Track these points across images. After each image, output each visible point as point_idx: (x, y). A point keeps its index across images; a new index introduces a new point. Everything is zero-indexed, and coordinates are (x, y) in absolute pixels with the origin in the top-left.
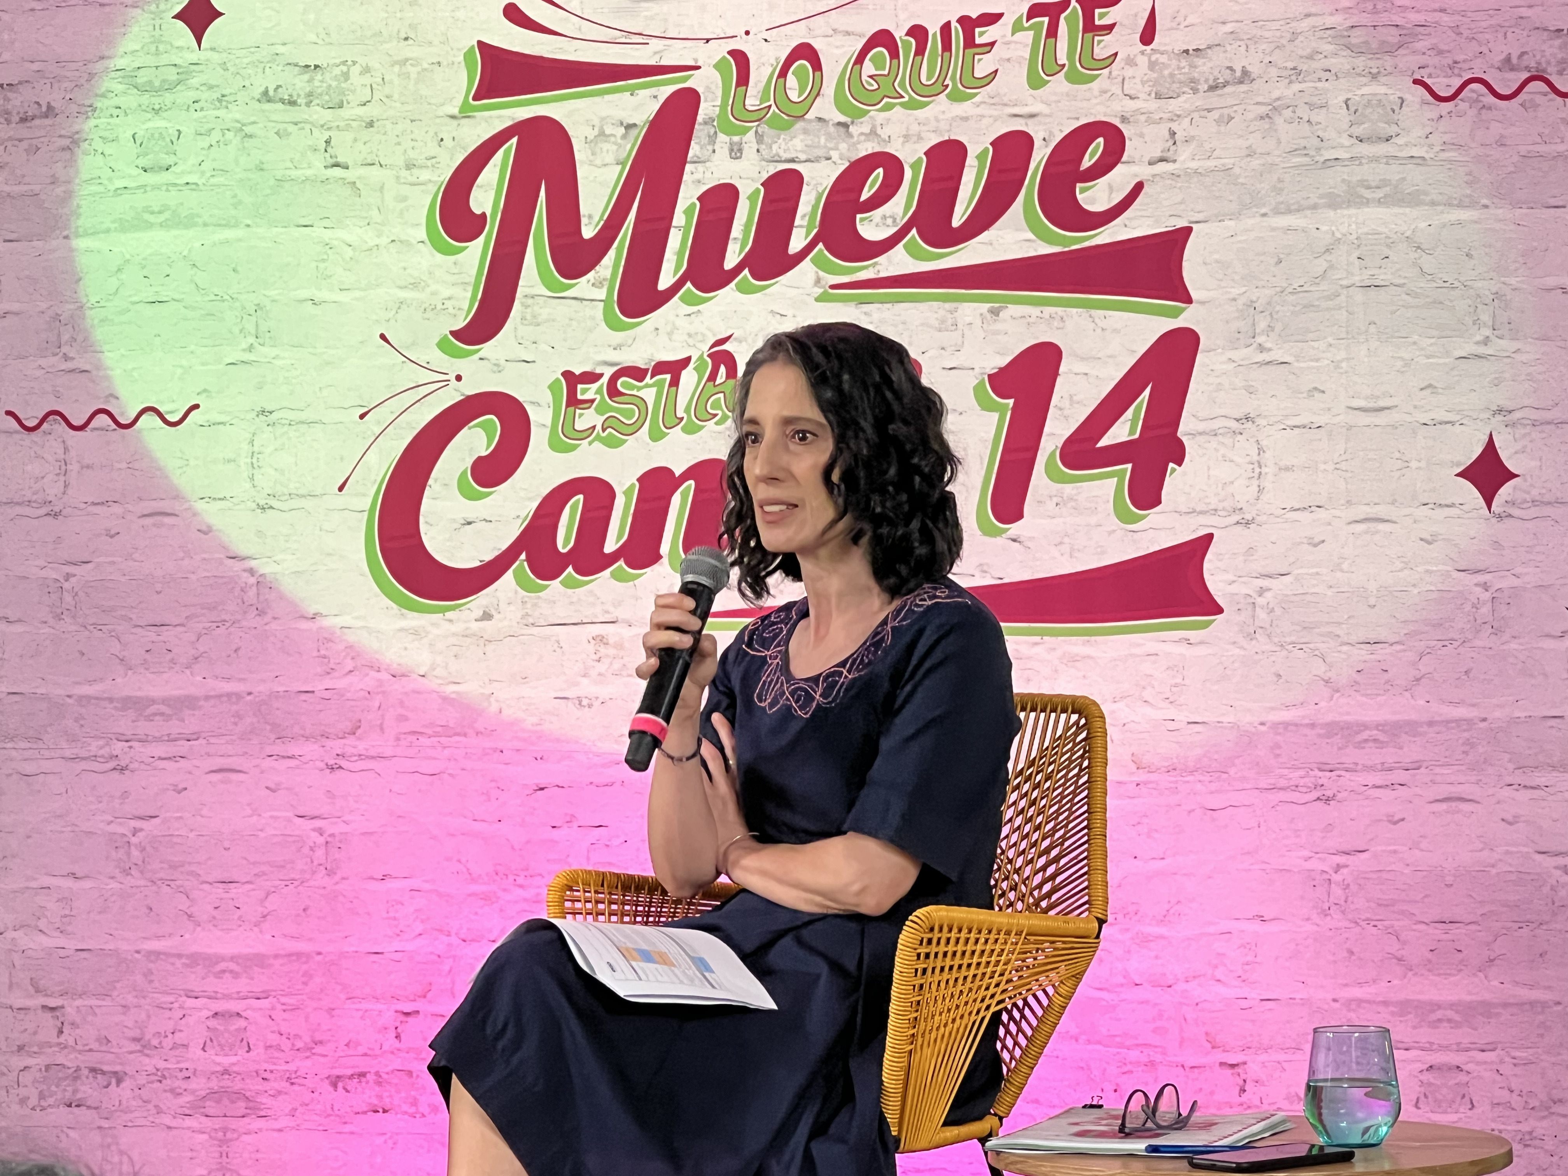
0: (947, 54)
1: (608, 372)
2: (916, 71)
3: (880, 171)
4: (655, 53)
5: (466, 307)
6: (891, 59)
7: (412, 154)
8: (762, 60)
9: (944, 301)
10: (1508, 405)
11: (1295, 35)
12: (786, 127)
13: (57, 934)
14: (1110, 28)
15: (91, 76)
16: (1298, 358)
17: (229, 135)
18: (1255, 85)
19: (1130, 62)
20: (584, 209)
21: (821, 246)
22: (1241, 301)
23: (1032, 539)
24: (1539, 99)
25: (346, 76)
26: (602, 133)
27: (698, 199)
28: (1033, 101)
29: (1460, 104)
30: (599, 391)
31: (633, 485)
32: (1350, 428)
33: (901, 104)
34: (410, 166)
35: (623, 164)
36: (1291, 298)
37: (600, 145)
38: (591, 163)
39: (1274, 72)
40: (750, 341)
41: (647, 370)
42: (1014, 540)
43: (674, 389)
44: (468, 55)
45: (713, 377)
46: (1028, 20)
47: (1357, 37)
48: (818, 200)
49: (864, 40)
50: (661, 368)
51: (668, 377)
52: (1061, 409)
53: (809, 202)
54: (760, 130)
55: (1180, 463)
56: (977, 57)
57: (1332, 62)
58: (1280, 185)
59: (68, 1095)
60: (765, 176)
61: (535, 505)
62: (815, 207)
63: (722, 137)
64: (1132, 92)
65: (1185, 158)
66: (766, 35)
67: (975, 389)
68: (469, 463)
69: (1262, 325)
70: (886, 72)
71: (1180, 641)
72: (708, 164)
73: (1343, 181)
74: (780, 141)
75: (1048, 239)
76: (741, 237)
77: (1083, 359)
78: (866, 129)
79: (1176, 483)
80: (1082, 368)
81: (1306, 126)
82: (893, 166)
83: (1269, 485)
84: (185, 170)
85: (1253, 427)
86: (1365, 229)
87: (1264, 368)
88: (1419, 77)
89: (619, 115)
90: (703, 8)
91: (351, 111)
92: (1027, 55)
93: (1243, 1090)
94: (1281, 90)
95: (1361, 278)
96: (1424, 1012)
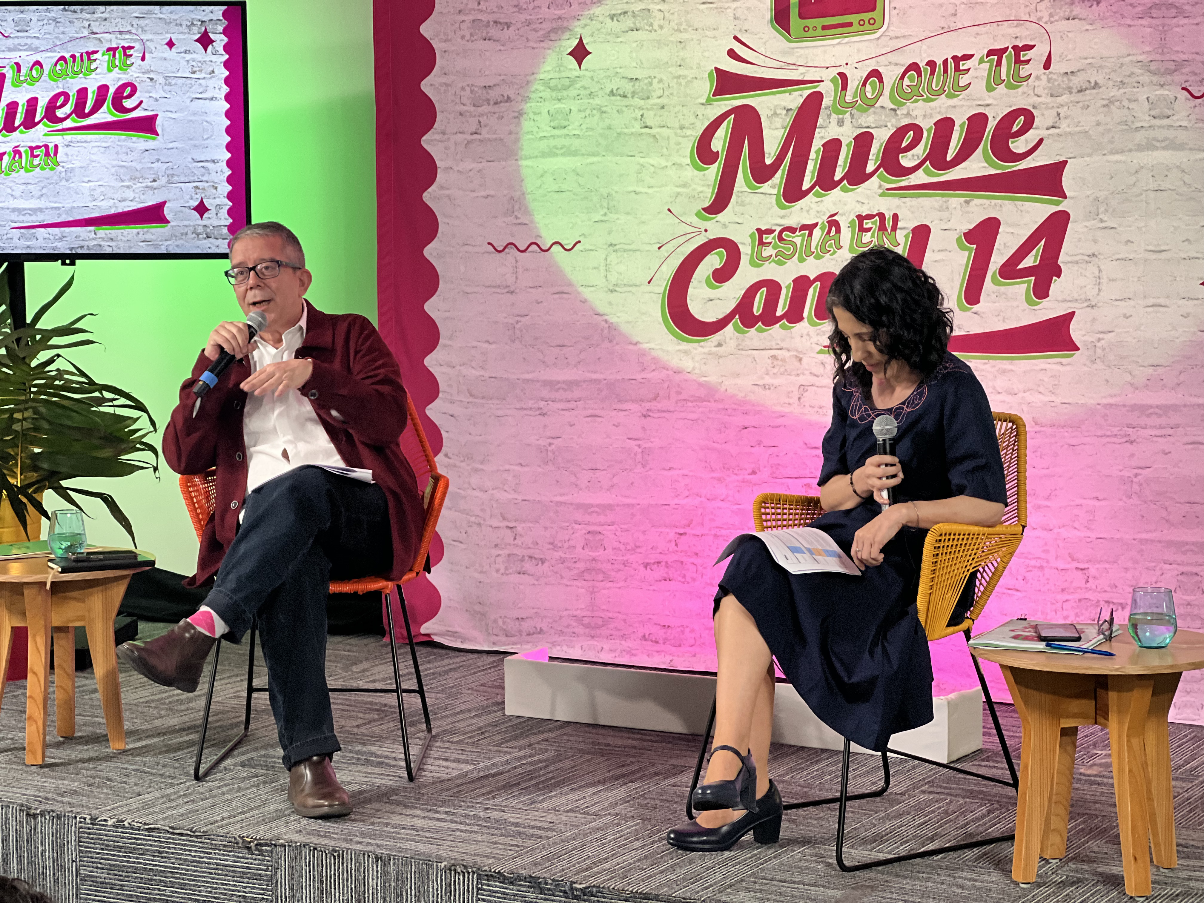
0: (946, 75)
1: (778, 229)
2: (930, 82)
3: (912, 132)
4: (802, 74)
5: (709, 196)
6: (918, 76)
7: (683, 122)
8: (854, 78)
9: (942, 197)
11: (1122, 65)
12: (866, 111)
13: (513, 492)
14: (1028, 61)
15: (528, 82)
16: (1120, 225)
17: (595, 112)
18: (1101, 90)
19: (1038, 78)
20: (766, 150)
21: (882, 169)
22: (1091, 198)
23: (984, 313)
25: (651, 84)
26: (775, 113)
27: (823, 146)
28: (989, 98)
30: (774, 238)
31: (790, 284)
32: (1146, 260)
33: (923, 100)
34: (682, 128)
35: (785, 128)
36: (1117, 196)
37: (774, 119)
38: (770, 128)
39: (1111, 83)
40: (847, 215)
41: (797, 228)
42: (975, 313)
43: (810, 238)
44: (710, 74)
45: (829, 232)
46: (987, 57)
47: (1153, 66)
48: (881, 146)
49: (905, 68)
50: (804, 227)
51: (807, 232)
52: (999, 251)
53: (875, 148)
54: (853, 112)
55: (1059, 276)
56: (961, 76)
57: (1141, 79)
58: (1113, 140)
59: (519, 569)
60: (855, 135)
61: (743, 292)
62: (879, 150)
63: (834, 116)
64: (1039, 94)
65: (1064, 126)
66: (856, 65)
67: (957, 240)
68: (711, 272)
69: (1102, 209)
70: (915, 83)
71: (1057, 363)
72: (827, 129)
73: (1145, 138)
74: (862, 117)
75: (994, 166)
76: (843, 163)
77: (1011, 225)
78: (905, 112)
79: (1057, 286)
80: (1010, 230)
81: (1127, 110)
82: (918, 130)
83: (1104, 288)
84: (573, 129)
85: (1097, 260)
86: (1155, 162)
87: (1103, 231)
88: (1184, 86)
89: (784, 104)
90: (825, 52)
91: (653, 101)
92: (986, 75)
93: (1087, 581)
94: (1114, 92)
95: (1154, 186)
96: (1179, 546)
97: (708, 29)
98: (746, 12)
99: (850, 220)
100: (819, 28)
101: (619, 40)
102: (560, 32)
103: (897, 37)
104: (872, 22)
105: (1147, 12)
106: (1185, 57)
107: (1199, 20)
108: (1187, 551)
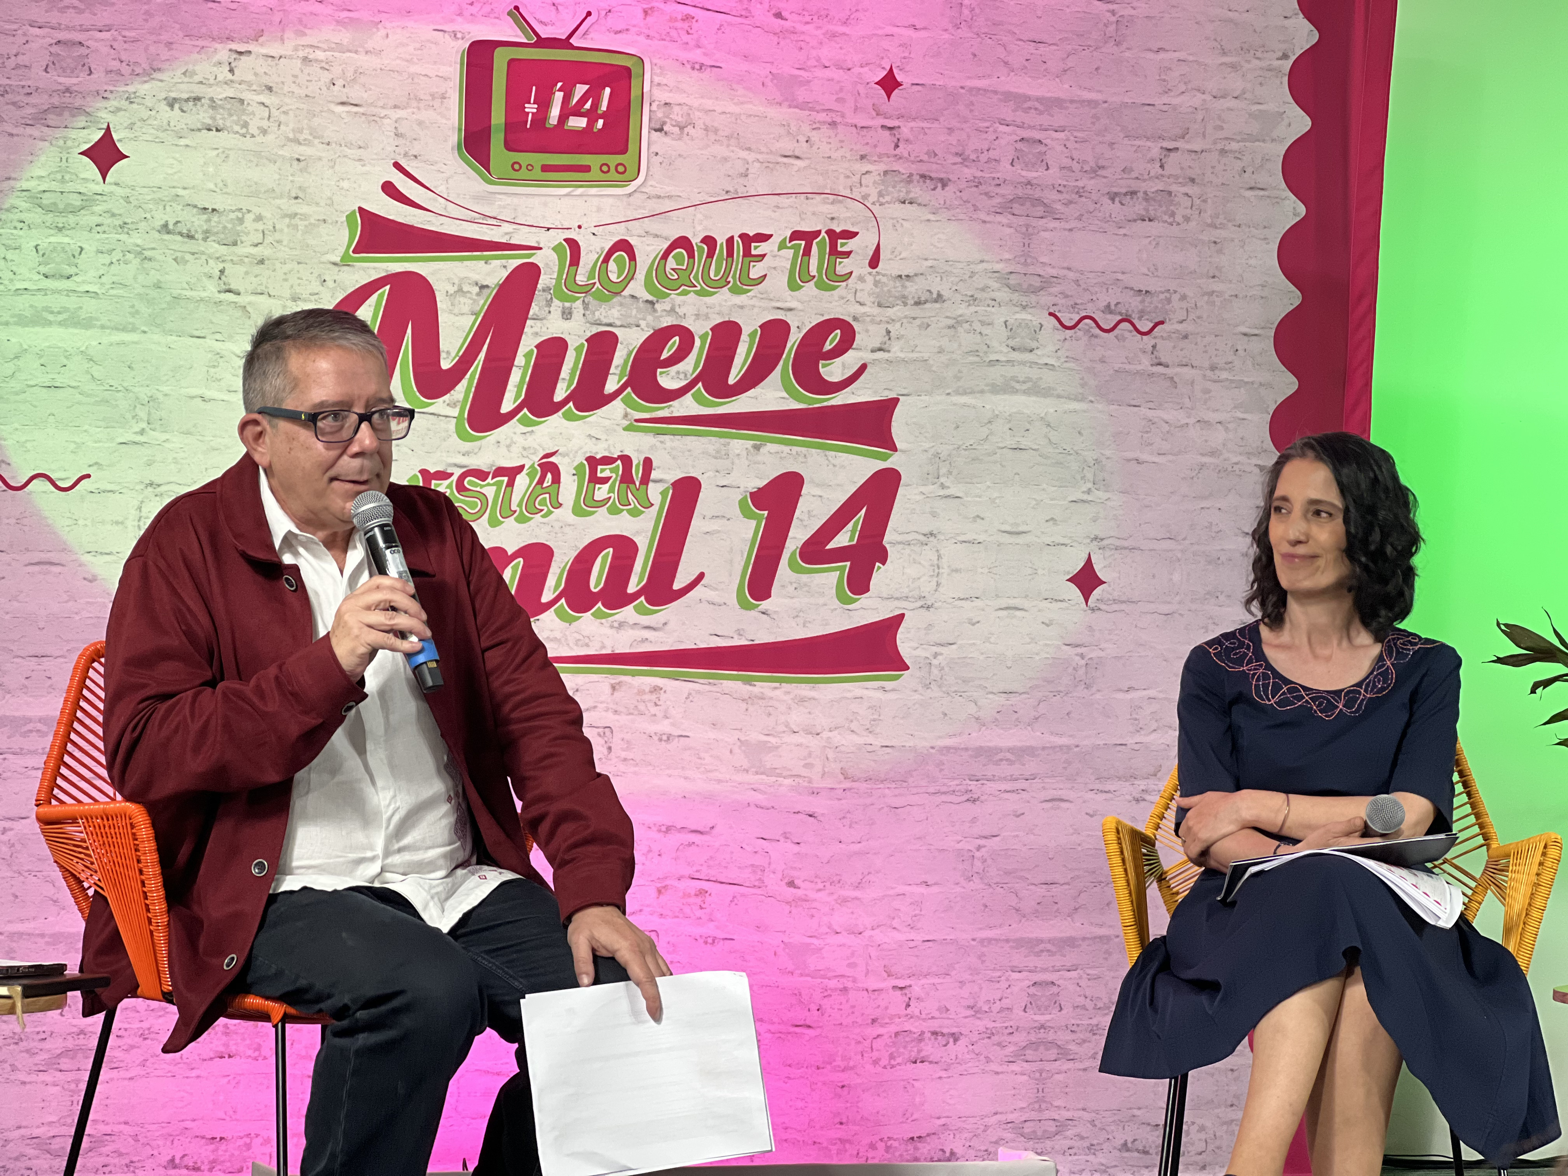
0: (730, 259)
1: (458, 472)
2: (707, 268)
3: (677, 338)
4: (507, 234)
6: (689, 258)
7: (298, 290)
8: (591, 248)
9: (720, 437)
10: (1101, 535)
11: (973, 274)
12: (606, 300)
14: (848, 254)
16: (967, 495)
17: (130, 256)
18: (945, 305)
19: (861, 279)
20: (443, 345)
21: (629, 389)
22: (929, 454)
23: (776, 612)
24: (1127, 334)
25: (241, 221)
26: (460, 290)
27: (536, 347)
28: (791, 299)
29: (1078, 333)
30: (449, 486)
32: (1000, 544)
33: (695, 292)
34: (295, 298)
35: (476, 314)
36: (964, 453)
37: (458, 298)
38: (451, 312)
39: (958, 297)
40: (571, 455)
41: (489, 473)
42: (763, 613)
43: (509, 489)
44: (350, 217)
45: (541, 481)
46: (790, 242)
47: (1013, 280)
48: (629, 355)
49: (669, 243)
50: (500, 471)
51: (506, 479)
52: (801, 520)
53: (621, 357)
54: (586, 300)
56: (752, 264)
57: (997, 295)
58: (959, 375)
60: (589, 334)
62: (626, 360)
63: (556, 302)
64: (861, 300)
65: (897, 350)
66: (595, 230)
67: (740, 502)
69: (943, 471)
70: (684, 268)
72: (545, 321)
73: (1002, 376)
74: (602, 310)
75: (797, 398)
76: (568, 378)
77: (818, 485)
78: (668, 307)
79: (881, 577)
80: (818, 492)
81: (979, 336)
82: (687, 337)
83: (943, 581)
84: (86, 281)
85: (935, 541)
86: (1014, 410)
87: (944, 500)
88: (1051, 311)
89: (476, 277)
90: (545, 204)
91: (243, 250)
92: (789, 267)
93: (908, 1005)
94: (963, 310)
95: (1011, 442)
96: (1032, 945)
97: (349, 145)
98: (416, 127)
99: (575, 464)
100: (538, 168)
101: (183, 142)
102: (66, 114)
103: (659, 197)
104: (621, 169)
105: (1006, 207)
106: (1054, 272)
107: (1073, 224)
108: (1042, 951)
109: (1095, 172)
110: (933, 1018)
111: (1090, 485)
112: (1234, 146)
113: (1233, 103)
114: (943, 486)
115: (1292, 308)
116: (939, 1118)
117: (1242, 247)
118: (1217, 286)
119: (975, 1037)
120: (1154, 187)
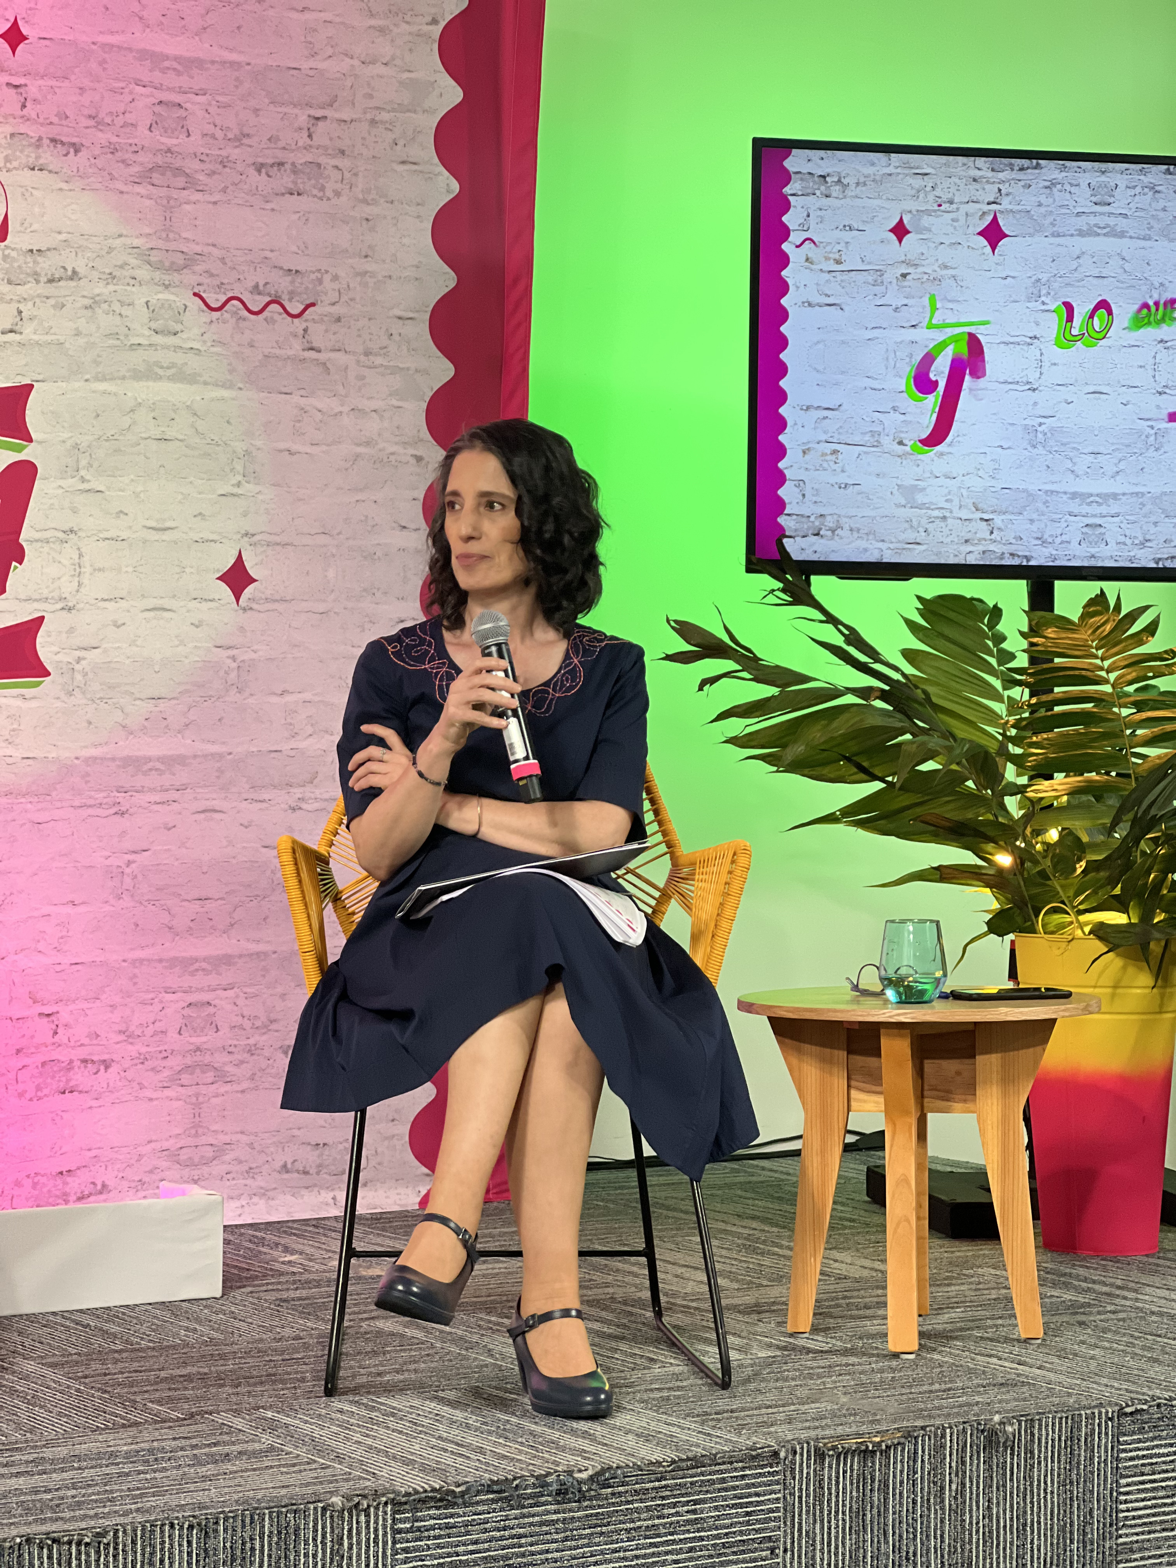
10: (252, 531)
11: (111, 249)
16: (109, 488)
18: (82, 282)
22: (69, 443)
24: (276, 317)
29: (225, 314)
32: (145, 541)
36: (104, 443)
39: (95, 275)
55: (21, 561)
57: (138, 273)
58: (99, 359)
65: (29, 331)
69: (83, 462)
71: (18, 696)
73: (144, 360)
79: (17, 576)
81: (118, 318)
83: (86, 581)
85: (76, 538)
86: (158, 398)
87: (85, 494)
88: (196, 291)
93: (56, 1033)
94: (100, 289)
95: (156, 433)
96: (186, 964)
105: (146, 176)
106: (198, 249)
107: (216, 197)
108: (197, 970)
109: (240, 140)
110: (82, 1045)
111: (239, 478)
112: (385, 116)
113: (383, 70)
114: (83, 480)
115: (447, 290)
116: (89, 1150)
117: (396, 225)
118: (370, 266)
119: (127, 1063)
120: (301, 158)
